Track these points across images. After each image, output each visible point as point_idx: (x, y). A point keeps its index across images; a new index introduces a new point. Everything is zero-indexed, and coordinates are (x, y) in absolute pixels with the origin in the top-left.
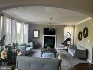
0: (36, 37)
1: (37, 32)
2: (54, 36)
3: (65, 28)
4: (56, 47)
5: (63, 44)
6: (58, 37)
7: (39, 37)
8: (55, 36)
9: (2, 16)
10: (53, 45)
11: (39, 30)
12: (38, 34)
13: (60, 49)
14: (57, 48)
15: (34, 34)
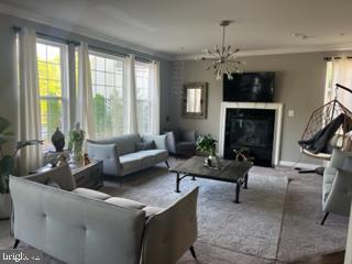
0: (194, 114)
1: (199, 90)
2: (270, 106)
3: (329, 64)
4: (280, 159)
5: (307, 143)
6: (291, 113)
7: (204, 113)
8: (277, 107)
9: (17, 35)
10: (264, 145)
11: (207, 84)
12: (202, 101)
13: (297, 169)
14: (282, 163)
15: (185, 101)
